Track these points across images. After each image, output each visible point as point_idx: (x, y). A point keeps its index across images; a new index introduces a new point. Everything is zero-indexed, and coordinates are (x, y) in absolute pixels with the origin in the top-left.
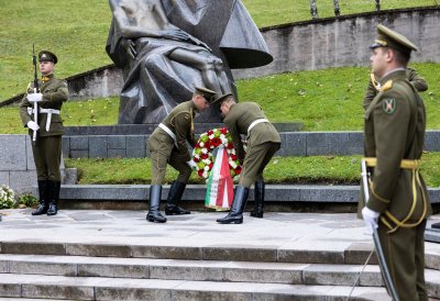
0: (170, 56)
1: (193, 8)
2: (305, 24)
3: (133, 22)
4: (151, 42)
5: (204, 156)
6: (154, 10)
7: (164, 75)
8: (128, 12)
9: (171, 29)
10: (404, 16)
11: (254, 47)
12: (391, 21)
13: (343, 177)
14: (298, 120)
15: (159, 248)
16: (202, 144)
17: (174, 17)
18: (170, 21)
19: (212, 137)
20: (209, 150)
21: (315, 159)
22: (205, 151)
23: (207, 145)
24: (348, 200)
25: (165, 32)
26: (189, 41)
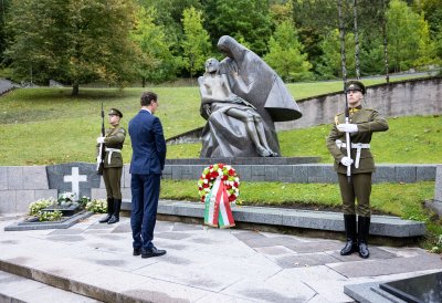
0: (227, 113)
1: (247, 83)
2: (334, 94)
3: (210, 93)
4: (218, 105)
5: (205, 186)
6: (223, 85)
7: (220, 126)
8: (208, 87)
9: (232, 97)
10: (400, 86)
11: (289, 107)
12: (391, 90)
13: (329, 203)
14: (319, 155)
15: (88, 286)
16: (204, 176)
17: (235, 89)
18: (233, 91)
19: (212, 171)
20: (210, 181)
21: (312, 185)
22: (206, 181)
23: (208, 177)
24: (321, 228)
25: (227, 99)
26: (243, 104)
